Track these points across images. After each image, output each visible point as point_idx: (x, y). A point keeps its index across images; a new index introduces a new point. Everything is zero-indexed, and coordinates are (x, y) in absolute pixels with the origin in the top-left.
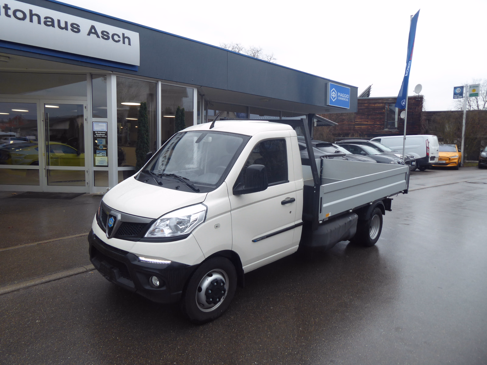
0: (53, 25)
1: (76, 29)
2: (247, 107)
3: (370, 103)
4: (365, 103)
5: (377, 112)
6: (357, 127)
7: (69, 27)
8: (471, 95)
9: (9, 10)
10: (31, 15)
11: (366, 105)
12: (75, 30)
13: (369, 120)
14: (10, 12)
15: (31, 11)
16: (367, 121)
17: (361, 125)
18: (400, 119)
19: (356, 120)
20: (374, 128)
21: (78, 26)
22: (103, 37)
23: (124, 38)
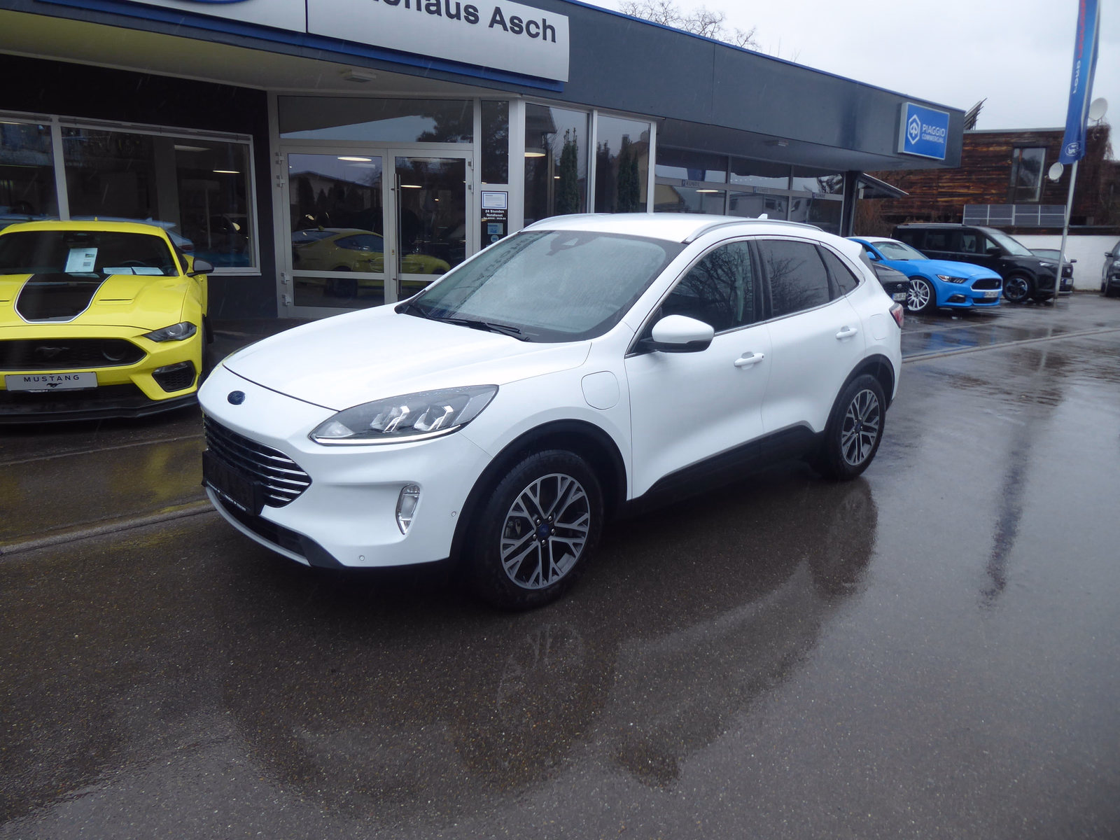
1: (472, 15)
2: (727, 157)
3: (977, 145)
5: (994, 165)
6: (942, 199)
7: (463, 14)
11: (967, 148)
12: (471, 18)
13: (971, 185)
16: (968, 188)
17: (952, 195)
18: (1048, 183)
19: (940, 184)
20: (980, 203)
21: (475, 9)
22: (512, 29)
23: (545, 27)
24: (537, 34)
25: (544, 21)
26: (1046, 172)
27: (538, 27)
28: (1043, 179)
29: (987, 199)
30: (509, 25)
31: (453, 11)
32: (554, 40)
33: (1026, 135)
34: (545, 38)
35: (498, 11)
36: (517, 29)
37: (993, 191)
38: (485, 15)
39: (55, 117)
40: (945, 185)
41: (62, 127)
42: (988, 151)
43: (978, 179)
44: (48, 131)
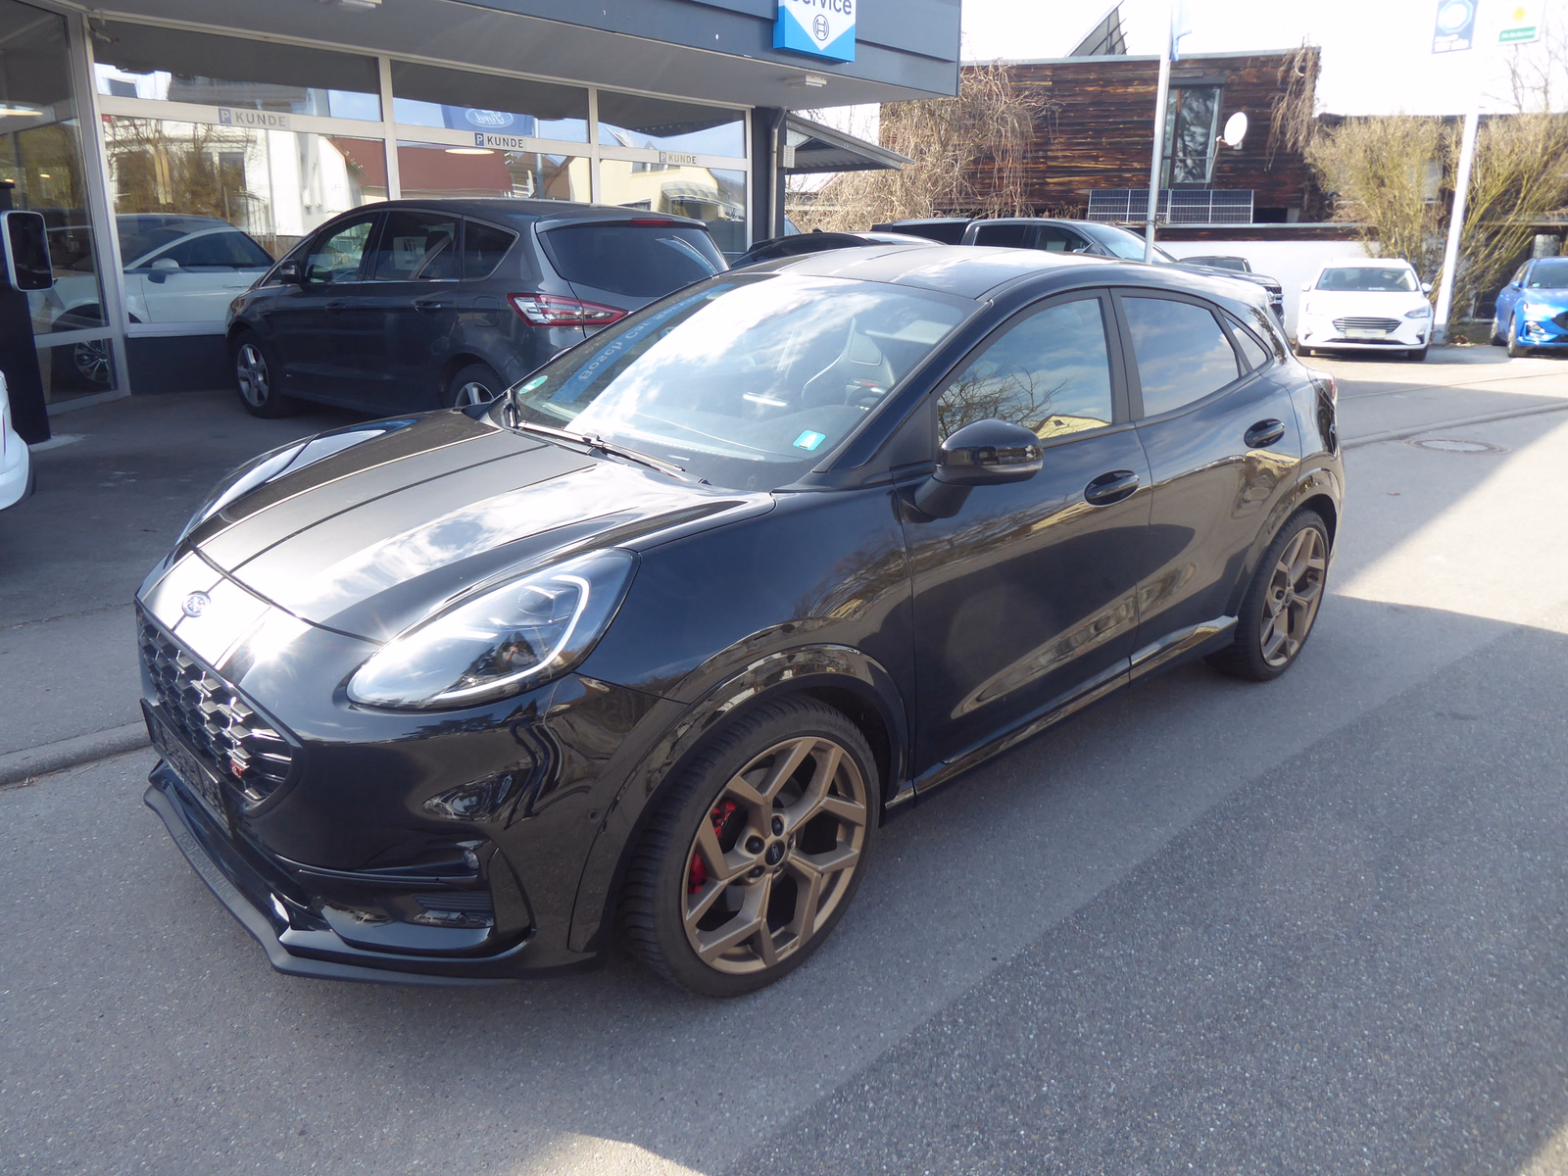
3: (1109, 83)
4: (1088, 82)
5: (1136, 119)
6: (1056, 180)
8: (1505, 36)
11: (1091, 89)
13: (1100, 154)
16: (1096, 159)
17: (1070, 171)
18: (1224, 149)
19: (1050, 154)
20: (1119, 185)
26: (1221, 131)
28: (1216, 142)
29: (1129, 179)
33: (1187, 66)
37: (1136, 165)
40: (1060, 154)
42: (1126, 94)
43: (1111, 144)
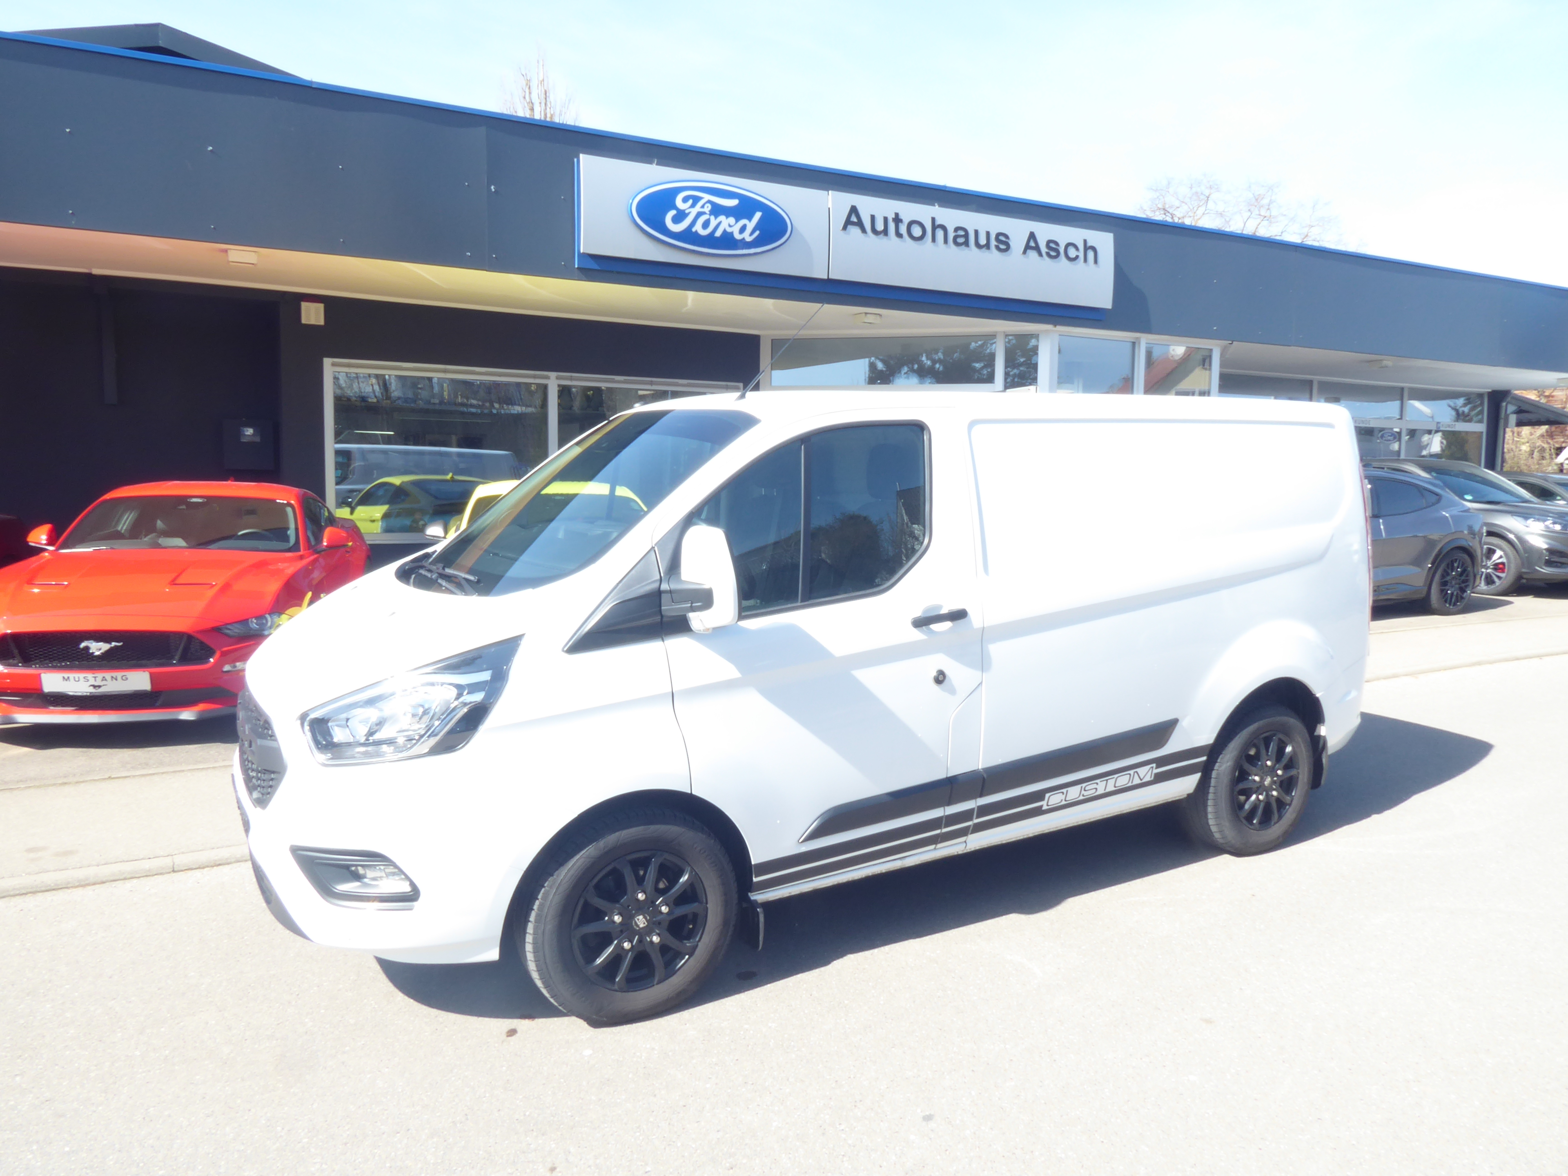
0: (966, 244)
1: (1003, 243)
2: (1310, 382)
7: (993, 243)
9: (900, 224)
10: (935, 227)
12: (1002, 247)
14: (903, 229)
15: (933, 219)
21: (1007, 237)
22: (1048, 254)
23: (1086, 248)
24: (1077, 257)
25: (1085, 241)
27: (1077, 249)
30: (1044, 250)
31: (983, 241)
32: (1096, 262)
34: (1085, 260)
35: (1032, 236)
36: (1053, 254)
38: (1018, 242)
39: (553, 375)
41: (559, 386)
44: (545, 388)
